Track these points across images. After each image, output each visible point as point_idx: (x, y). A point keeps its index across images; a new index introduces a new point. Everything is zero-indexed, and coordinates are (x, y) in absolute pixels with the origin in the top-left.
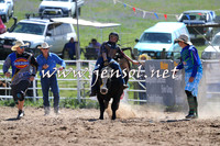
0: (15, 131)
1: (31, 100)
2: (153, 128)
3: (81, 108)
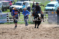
0: (15, 30)
2: (50, 29)
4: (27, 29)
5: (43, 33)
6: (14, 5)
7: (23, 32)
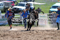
0: (17, 33)
1: (21, 24)
2: (55, 32)
3: (35, 26)
4: (31, 32)
5: (47, 36)
6: (16, 6)
7: (26, 35)
